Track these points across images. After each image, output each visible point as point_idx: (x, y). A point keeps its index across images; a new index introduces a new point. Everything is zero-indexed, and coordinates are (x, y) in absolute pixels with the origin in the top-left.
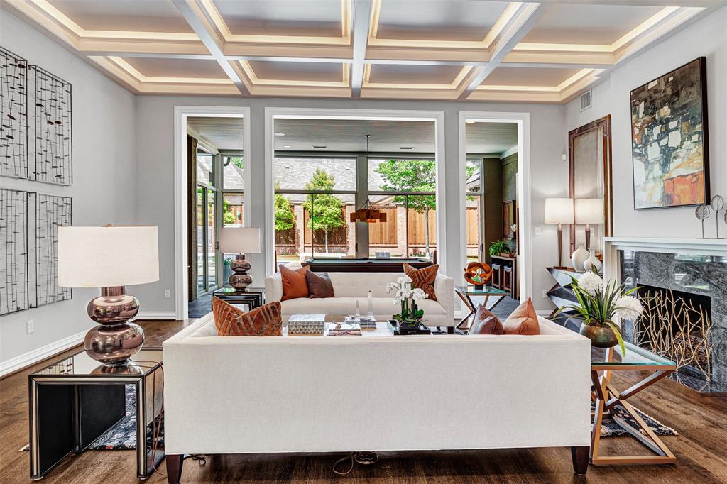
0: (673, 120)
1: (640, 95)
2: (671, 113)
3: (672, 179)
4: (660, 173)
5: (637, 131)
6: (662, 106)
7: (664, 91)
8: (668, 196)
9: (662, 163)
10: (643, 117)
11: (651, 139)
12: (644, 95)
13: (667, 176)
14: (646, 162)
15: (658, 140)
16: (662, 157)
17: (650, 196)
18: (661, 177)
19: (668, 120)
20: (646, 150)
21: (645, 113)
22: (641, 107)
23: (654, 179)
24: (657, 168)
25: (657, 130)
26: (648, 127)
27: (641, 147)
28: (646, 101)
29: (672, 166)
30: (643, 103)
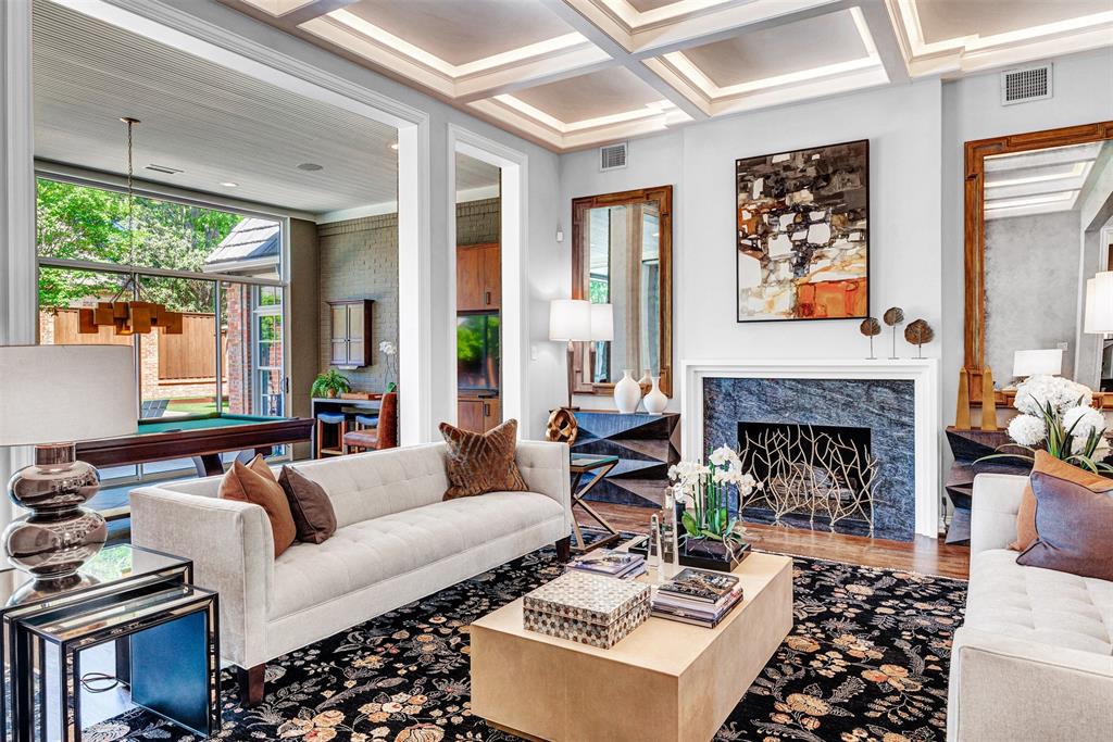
0: (817, 209)
1: (756, 168)
2: (815, 200)
3: (813, 284)
4: (791, 276)
5: (746, 216)
6: (798, 188)
7: (803, 171)
8: (804, 306)
9: (795, 262)
10: (760, 198)
11: (776, 230)
12: (766, 169)
13: (803, 280)
14: (765, 260)
15: (790, 232)
16: (796, 255)
17: (771, 304)
18: (792, 281)
19: (808, 209)
20: (765, 243)
21: (766, 192)
22: (758, 186)
23: (779, 282)
24: (785, 271)
25: (787, 220)
26: (771, 212)
27: (757, 239)
28: (767, 177)
29: (813, 268)
30: (761, 180)
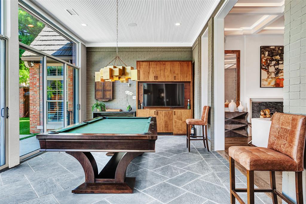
0: (281, 61)
1: (266, 49)
2: (280, 59)
3: (280, 79)
4: (274, 76)
5: (264, 61)
6: (277, 55)
7: (278, 51)
8: (277, 84)
9: (275, 73)
10: (267, 57)
11: (271, 65)
13: (277, 78)
14: (268, 72)
15: (274, 65)
16: (276, 71)
17: (269, 83)
18: (275, 78)
19: (279, 61)
20: (268, 68)
21: (269, 55)
22: (267, 53)
23: (272, 78)
24: (273, 75)
25: (274, 63)
26: (270, 60)
27: (266, 67)
28: (269, 51)
29: (280, 75)
30: (267, 52)
